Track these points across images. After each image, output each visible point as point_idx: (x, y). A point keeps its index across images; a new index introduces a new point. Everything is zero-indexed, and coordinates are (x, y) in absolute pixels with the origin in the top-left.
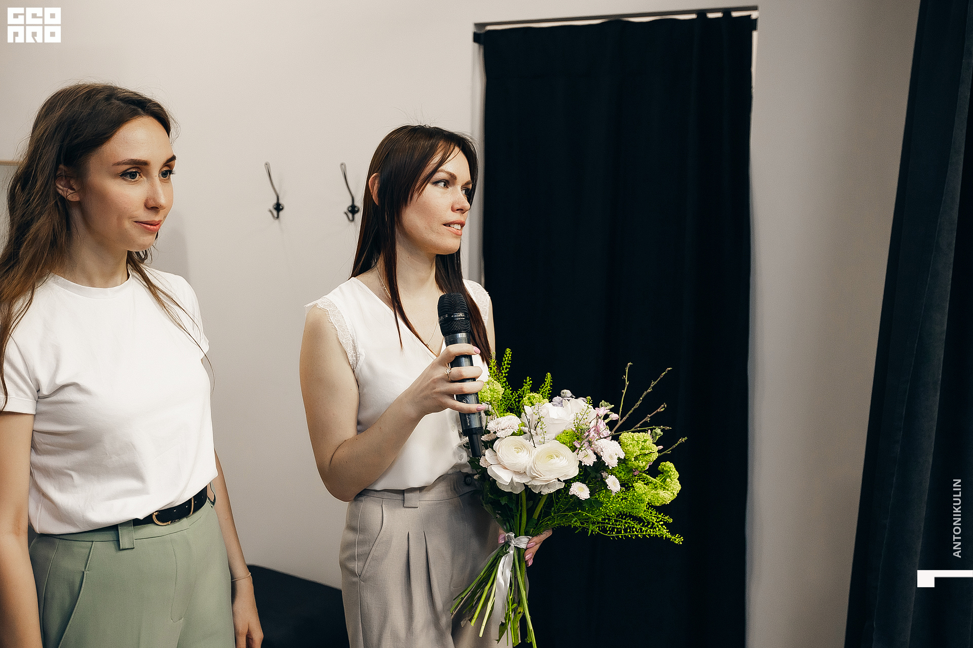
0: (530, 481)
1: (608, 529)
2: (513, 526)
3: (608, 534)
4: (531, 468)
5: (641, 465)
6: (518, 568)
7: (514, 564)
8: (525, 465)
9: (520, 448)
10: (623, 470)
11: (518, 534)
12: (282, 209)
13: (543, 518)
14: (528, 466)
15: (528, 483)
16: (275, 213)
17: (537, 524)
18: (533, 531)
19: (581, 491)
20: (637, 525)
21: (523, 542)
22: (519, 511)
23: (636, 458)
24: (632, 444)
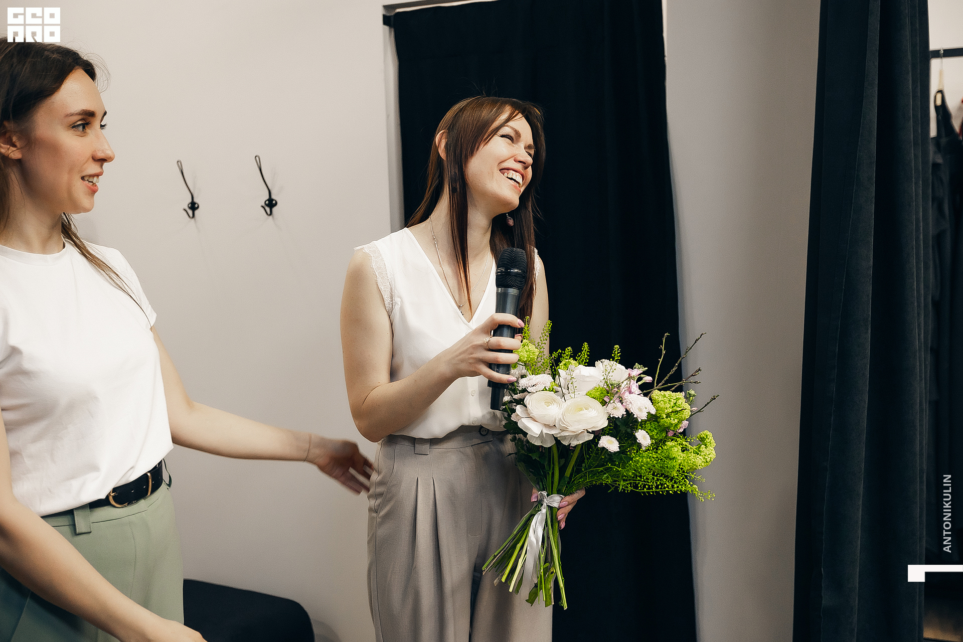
0: (560, 433)
1: (639, 485)
2: (545, 485)
3: (639, 490)
4: (560, 420)
5: (673, 422)
6: (550, 527)
7: (546, 522)
8: (554, 417)
9: (549, 403)
10: (655, 428)
11: (551, 493)
12: (198, 207)
13: (575, 476)
14: (557, 419)
15: (557, 434)
16: (190, 212)
17: (568, 483)
18: (565, 490)
19: (610, 444)
20: (668, 482)
21: (556, 500)
22: (551, 469)
23: (668, 416)
24: (663, 401)
